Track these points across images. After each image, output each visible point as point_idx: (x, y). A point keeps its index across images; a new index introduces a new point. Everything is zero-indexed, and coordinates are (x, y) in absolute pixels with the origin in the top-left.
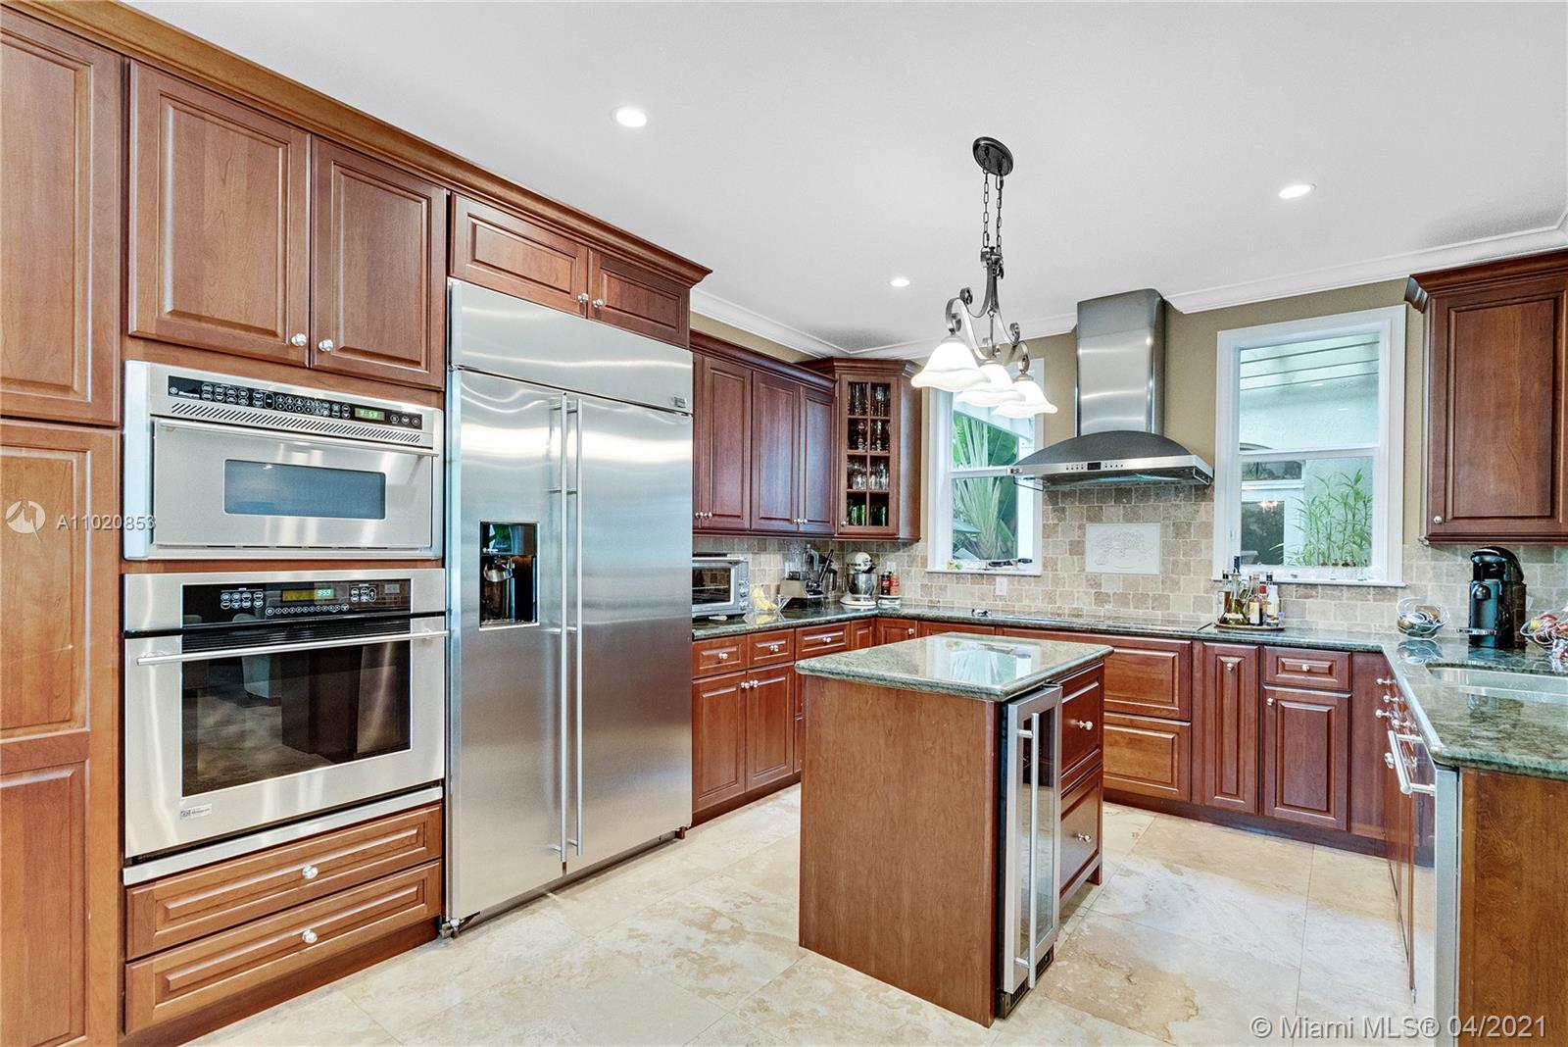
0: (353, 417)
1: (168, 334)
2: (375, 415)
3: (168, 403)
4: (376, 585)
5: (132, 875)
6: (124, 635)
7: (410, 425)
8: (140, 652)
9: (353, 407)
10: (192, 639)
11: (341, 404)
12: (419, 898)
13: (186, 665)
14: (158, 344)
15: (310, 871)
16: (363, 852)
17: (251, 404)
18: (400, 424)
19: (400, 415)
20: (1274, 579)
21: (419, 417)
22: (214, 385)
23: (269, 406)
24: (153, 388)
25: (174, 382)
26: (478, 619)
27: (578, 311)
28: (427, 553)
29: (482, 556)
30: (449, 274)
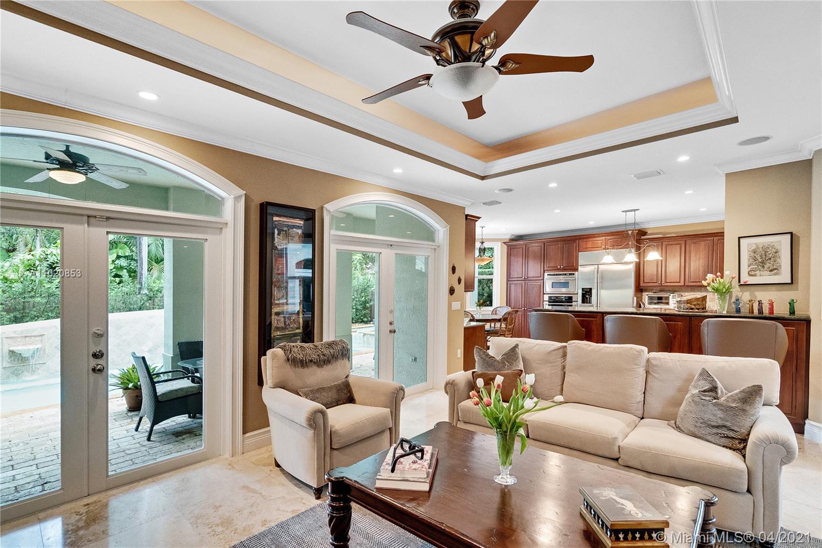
2: (568, 274)
3: (548, 277)
6: (544, 301)
11: (564, 274)
14: (548, 271)
17: (555, 276)
18: (572, 275)
21: (574, 273)
22: (552, 274)
25: (548, 274)
26: (581, 302)
27: (603, 249)
28: (575, 293)
29: (582, 293)
30: (579, 252)
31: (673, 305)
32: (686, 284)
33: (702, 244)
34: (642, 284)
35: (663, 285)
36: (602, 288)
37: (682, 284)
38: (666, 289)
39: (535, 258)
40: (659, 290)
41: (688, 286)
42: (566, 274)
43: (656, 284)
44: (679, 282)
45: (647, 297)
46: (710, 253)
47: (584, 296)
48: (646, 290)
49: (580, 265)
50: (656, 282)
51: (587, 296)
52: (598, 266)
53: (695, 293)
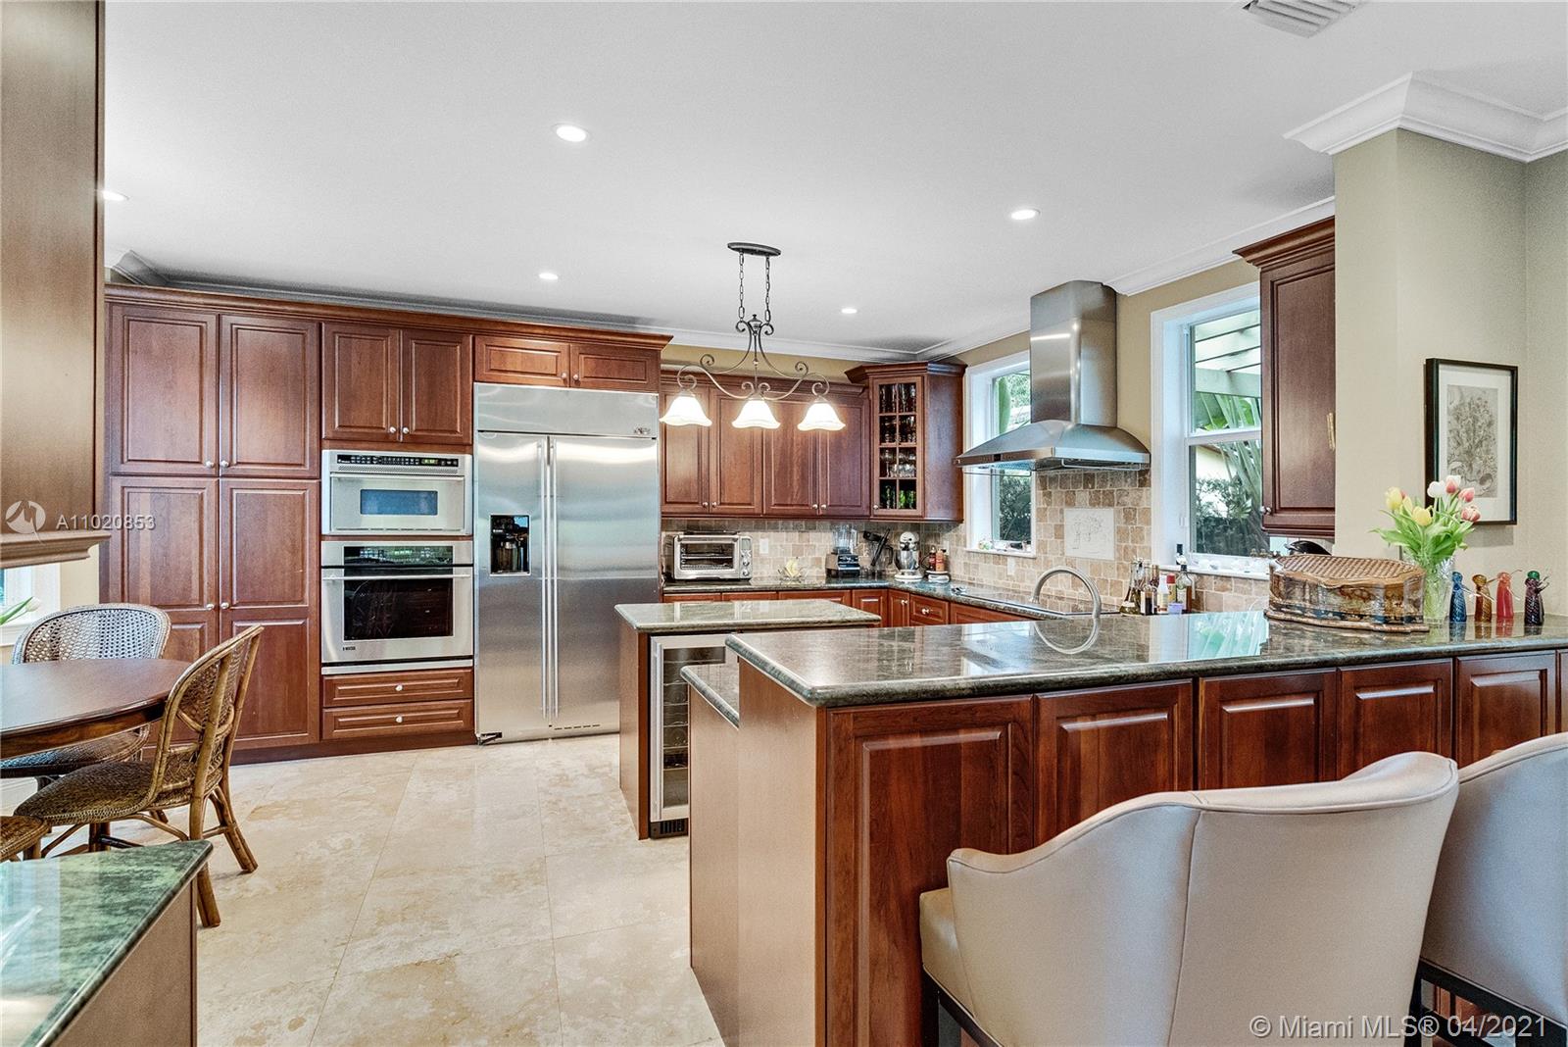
0: (421, 464)
1: (339, 436)
2: (432, 462)
3: (337, 466)
4: (433, 549)
5: (326, 671)
6: (321, 567)
7: (452, 465)
8: (328, 576)
9: (421, 459)
10: (349, 570)
11: (414, 458)
12: (458, 717)
13: (346, 582)
14: (337, 441)
15: (399, 688)
16: (428, 685)
17: (372, 463)
18: (446, 465)
19: (446, 460)
20: (1189, 568)
21: (457, 460)
22: (356, 456)
23: (380, 463)
24: (331, 461)
25: (340, 457)
26: (489, 569)
27: (562, 384)
28: (463, 533)
29: (493, 534)
30: (474, 380)
31: (739, 567)
36: (562, 516)
37: (756, 509)
43: (698, 508)
44: (750, 504)
45: (679, 546)
47: (497, 544)
49: (482, 431)
50: (697, 503)
51: (508, 545)
52: (548, 438)
53: (765, 534)
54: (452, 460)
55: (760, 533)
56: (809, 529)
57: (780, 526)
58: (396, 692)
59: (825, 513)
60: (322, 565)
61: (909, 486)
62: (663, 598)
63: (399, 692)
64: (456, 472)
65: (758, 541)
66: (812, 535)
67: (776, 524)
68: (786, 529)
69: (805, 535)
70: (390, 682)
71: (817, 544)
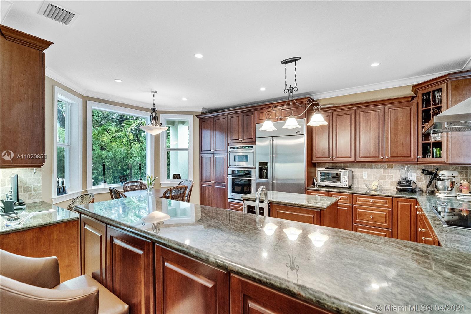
1: (231, 142)
2: (246, 147)
3: (231, 150)
4: (248, 171)
5: (229, 200)
8: (229, 177)
10: (233, 176)
13: (232, 179)
14: (231, 144)
17: (236, 148)
22: (234, 147)
25: (231, 147)
26: (258, 177)
27: (277, 121)
28: (254, 167)
29: (259, 167)
30: (256, 124)
31: (344, 183)
32: (357, 160)
33: (373, 114)
34: (314, 159)
35: (334, 160)
36: (276, 162)
37: (352, 159)
38: (338, 164)
39: (220, 130)
40: (331, 165)
41: (359, 162)
42: (244, 147)
43: (328, 159)
44: (350, 157)
45: (319, 173)
46: (381, 123)
47: (261, 170)
48: (319, 166)
49: (258, 138)
50: (328, 157)
51: (264, 171)
52: (272, 138)
53: (366, 170)
54: (251, 147)
55: (363, 169)
56: (388, 168)
57: (373, 166)
58: (240, 208)
59: (388, 160)
60: (228, 174)
61: (438, 145)
62: (307, 192)
63: (241, 208)
64: (252, 150)
65: (362, 173)
66: (391, 171)
67: (371, 165)
68: (377, 168)
69: (387, 171)
70: (240, 205)
71: (394, 175)
